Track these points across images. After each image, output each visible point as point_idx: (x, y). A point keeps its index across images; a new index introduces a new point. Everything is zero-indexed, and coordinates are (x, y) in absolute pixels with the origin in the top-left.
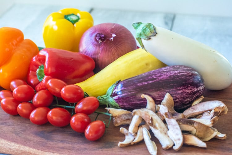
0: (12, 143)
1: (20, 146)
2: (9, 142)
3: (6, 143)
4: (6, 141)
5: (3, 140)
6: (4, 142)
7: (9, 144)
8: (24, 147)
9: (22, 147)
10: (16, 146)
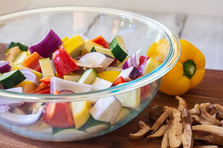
0: (21, 142)
1: (29, 145)
2: (18, 141)
3: (15, 142)
4: (15, 140)
5: (12, 139)
6: (13, 141)
7: (18, 143)
8: (32, 146)
9: (31, 146)
10: (25, 146)
